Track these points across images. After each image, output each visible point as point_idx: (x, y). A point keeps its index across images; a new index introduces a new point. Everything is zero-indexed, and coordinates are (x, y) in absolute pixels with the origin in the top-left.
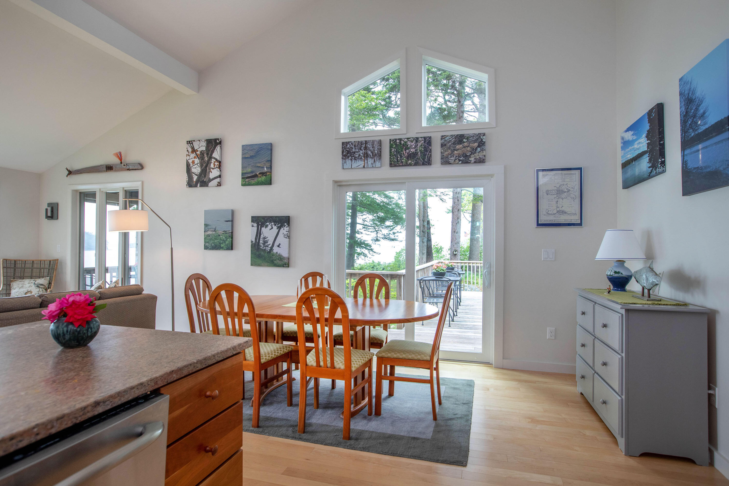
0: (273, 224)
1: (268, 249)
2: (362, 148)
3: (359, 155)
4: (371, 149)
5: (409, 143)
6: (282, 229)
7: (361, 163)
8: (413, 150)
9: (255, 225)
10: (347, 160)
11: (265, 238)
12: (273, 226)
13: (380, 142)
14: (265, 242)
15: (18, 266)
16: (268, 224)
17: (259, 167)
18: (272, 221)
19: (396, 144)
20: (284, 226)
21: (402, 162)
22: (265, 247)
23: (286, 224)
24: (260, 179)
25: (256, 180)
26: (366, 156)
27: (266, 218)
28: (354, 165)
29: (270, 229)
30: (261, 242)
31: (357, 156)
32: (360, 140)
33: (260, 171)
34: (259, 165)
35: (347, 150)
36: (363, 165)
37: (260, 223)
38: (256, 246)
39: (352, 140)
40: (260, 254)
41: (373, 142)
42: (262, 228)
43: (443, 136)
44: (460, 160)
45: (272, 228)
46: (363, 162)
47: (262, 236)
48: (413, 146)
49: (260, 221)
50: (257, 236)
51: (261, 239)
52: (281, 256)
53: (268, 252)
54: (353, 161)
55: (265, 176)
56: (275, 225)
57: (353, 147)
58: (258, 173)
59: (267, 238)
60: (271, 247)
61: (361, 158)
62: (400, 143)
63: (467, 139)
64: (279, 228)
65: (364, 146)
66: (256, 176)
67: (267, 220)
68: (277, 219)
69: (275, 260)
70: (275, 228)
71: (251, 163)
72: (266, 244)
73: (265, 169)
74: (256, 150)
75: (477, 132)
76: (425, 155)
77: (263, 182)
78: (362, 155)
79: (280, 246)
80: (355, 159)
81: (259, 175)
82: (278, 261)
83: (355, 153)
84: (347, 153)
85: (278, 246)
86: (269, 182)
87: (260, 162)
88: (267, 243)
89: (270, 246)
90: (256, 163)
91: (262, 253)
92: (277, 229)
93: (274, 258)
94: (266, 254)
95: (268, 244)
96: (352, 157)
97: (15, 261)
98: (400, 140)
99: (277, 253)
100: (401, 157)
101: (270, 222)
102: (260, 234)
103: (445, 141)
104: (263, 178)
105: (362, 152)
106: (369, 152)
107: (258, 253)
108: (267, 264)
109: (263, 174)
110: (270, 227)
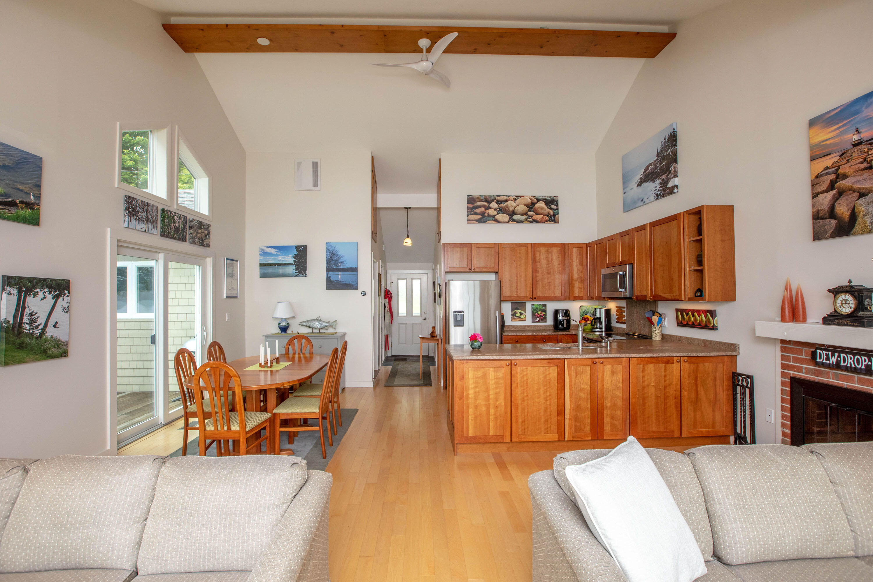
0: (46, 290)
1: (38, 332)
2: (145, 210)
3: (142, 217)
4: (151, 213)
5: (175, 217)
6: (61, 299)
7: (142, 226)
8: (177, 225)
9: (15, 291)
10: (132, 219)
11: (34, 315)
12: (47, 294)
13: (157, 208)
14: (32, 322)
16: (38, 290)
17: (21, 191)
18: (45, 287)
19: (168, 215)
20: (64, 295)
21: (171, 234)
22: (33, 329)
23: (66, 292)
24: (21, 212)
25: (13, 212)
26: (148, 220)
27: (35, 281)
28: (138, 227)
29: (42, 299)
30: (25, 321)
31: (140, 217)
32: (144, 200)
33: (23, 198)
34: (21, 187)
35: (132, 207)
36: (145, 228)
37: (24, 289)
38: (16, 330)
39: (138, 198)
40: (23, 343)
41: (153, 206)
42: (28, 298)
43: (193, 219)
44: (200, 243)
45: (45, 297)
46: (145, 226)
47: (27, 311)
48: (178, 222)
49: (24, 285)
50: (17, 311)
51: (25, 317)
52: (59, 340)
53: (37, 338)
54: (138, 221)
55: (30, 209)
56: (50, 292)
57: (137, 205)
58: (18, 201)
59: (36, 313)
60: (42, 329)
61: (144, 221)
62: (171, 215)
63: (203, 226)
64: (56, 298)
65: (146, 207)
66: (13, 204)
67: (37, 283)
68: (54, 283)
69: (49, 349)
70: (50, 297)
71: (5, 177)
72: (34, 325)
73: (32, 197)
74: (16, 159)
75: (208, 223)
76: (184, 232)
77: (26, 218)
78: (144, 217)
79: (57, 326)
80: (139, 220)
81: (21, 205)
82: (53, 349)
83: (138, 212)
84: (133, 211)
85: (55, 326)
86: (35, 221)
87: (23, 183)
88: (36, 322)
89: (41, 327)
90: (16, 182)
91: (27, 340)
92: (53, 299)
93: (47, 345)
94: (34, 340)
95: (38, 323)
96: (136, 216)
98: (171, 212)
99: (52, 336)
100: (171, 229)
101: (42, 287)
102: (24, 308)
103: (194, 224)
104: (28, 212)
105: (144, 214)
106: (150, 217)
107: (18, 341)
108: (35, 357)
109: (27, 204)
110: (41, 295)
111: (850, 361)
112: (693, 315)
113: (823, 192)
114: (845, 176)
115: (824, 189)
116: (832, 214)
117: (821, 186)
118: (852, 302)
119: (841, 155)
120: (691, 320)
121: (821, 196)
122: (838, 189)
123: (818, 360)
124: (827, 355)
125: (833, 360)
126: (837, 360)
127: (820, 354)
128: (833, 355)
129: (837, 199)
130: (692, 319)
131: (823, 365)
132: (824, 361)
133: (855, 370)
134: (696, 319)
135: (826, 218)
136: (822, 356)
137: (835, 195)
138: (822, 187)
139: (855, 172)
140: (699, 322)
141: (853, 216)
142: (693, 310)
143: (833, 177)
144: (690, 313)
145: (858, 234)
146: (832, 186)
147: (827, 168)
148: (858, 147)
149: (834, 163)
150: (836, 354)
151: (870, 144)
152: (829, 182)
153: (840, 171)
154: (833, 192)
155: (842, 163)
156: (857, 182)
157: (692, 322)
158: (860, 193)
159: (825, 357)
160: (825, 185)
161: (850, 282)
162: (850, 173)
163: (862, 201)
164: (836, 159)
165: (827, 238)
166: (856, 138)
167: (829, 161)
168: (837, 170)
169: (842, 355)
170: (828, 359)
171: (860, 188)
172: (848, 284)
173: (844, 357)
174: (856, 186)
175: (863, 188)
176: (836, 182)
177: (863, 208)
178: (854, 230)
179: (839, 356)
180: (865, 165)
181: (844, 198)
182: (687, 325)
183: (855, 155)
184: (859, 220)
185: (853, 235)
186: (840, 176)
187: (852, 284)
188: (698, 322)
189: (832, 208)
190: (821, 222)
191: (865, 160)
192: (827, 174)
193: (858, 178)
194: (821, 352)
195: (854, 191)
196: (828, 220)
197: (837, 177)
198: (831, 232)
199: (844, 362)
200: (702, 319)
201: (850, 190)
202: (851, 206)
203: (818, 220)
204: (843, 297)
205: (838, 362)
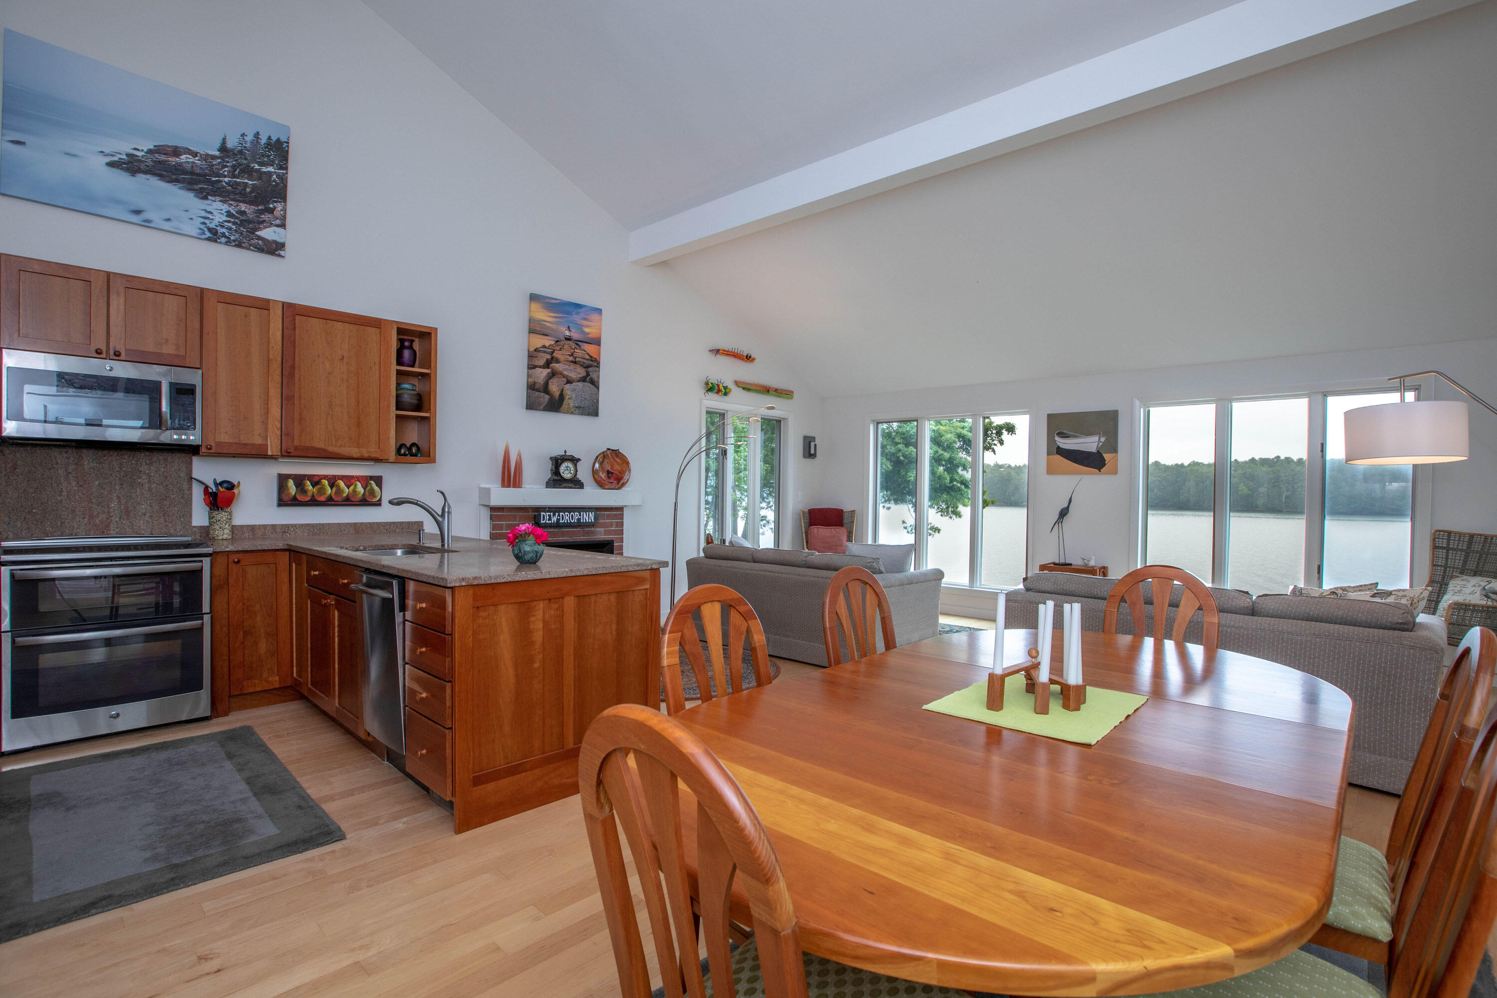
15: (1477, 547)
97: (1472, 536)
111: (567, 518)
112: (332, 486)
113: (540, 367)
114: (558, 361)
115: (542, 364)
116: (546, 389)
117: (538, 360)
118: (572, 469)
119: (557, 342)
120: (325, 494)
121: (538, 370)
122: (552, 369)
123: (542, 522)
124: (550, 516)
125: (554, 519)
126: (557, 519)
127: (544, 515)
128: (554, 515)
129: (551, 378)
130: (329, 491)
131: (546, 526)
132: (547, 522)
133: (569, 525)
134: (339, 491)
135: (541, 392)
136: (545, 518)
137: (549, 373)
138: (539, 362)
139: (565, 361)
140: (348, 494)
141: (562, 397)
142: (335, 476)
143: (549, 357)
144: (325, 482)
145: (564, 413)
146: (547, 365)
147: (544, 347)
148: (569, 342)
149: (551, 345)
150: (557, 514)
151: (576, 344)
152: (545, 360)
153: (554, 354)
154: (549, 370)
155: (556, 348)
156: (566, 370)
157: (326, 496)
158: (567, 380)
159: (548, 517)
160: (542, 362)
161: (565, 452)
162: (561, 360)
163: (568, 386)
164: (553, 343)
165: (540, 410)
166: (567, 333)
167: (548, 342)
168: (553, 352)
169: (561, 514)
170: (550, 519)
171: (568, 376)
172: (564, 454)
173: (562, 515)
174: (565, 373)
175: (570, 377)
176: (551, 363)
177: (569, 392)
178: (562, 409)
179: (559, 515)
180: (571, 358)
181: (556, 379)
182: (314, 502)
183: (566, 346)
184: (565, 402)
185: (560, 412)
186: (554, 359)
187: (567, 454)
188: (345, 495)
189: (546, 385)
190: (537, 393)
191: (572, 355)
192: (545, 352)
193: (567, 367)
194: (544, 514)
195: (564, 376)
196: (542, 394)
197: (552, 358)
198: (544, 405)
199: (563, 520)
200: (354, 491)
201: (561, 374)
202: (561, 388)
203: (533, 390)
204: (566, 464)
205: (558, 520)
